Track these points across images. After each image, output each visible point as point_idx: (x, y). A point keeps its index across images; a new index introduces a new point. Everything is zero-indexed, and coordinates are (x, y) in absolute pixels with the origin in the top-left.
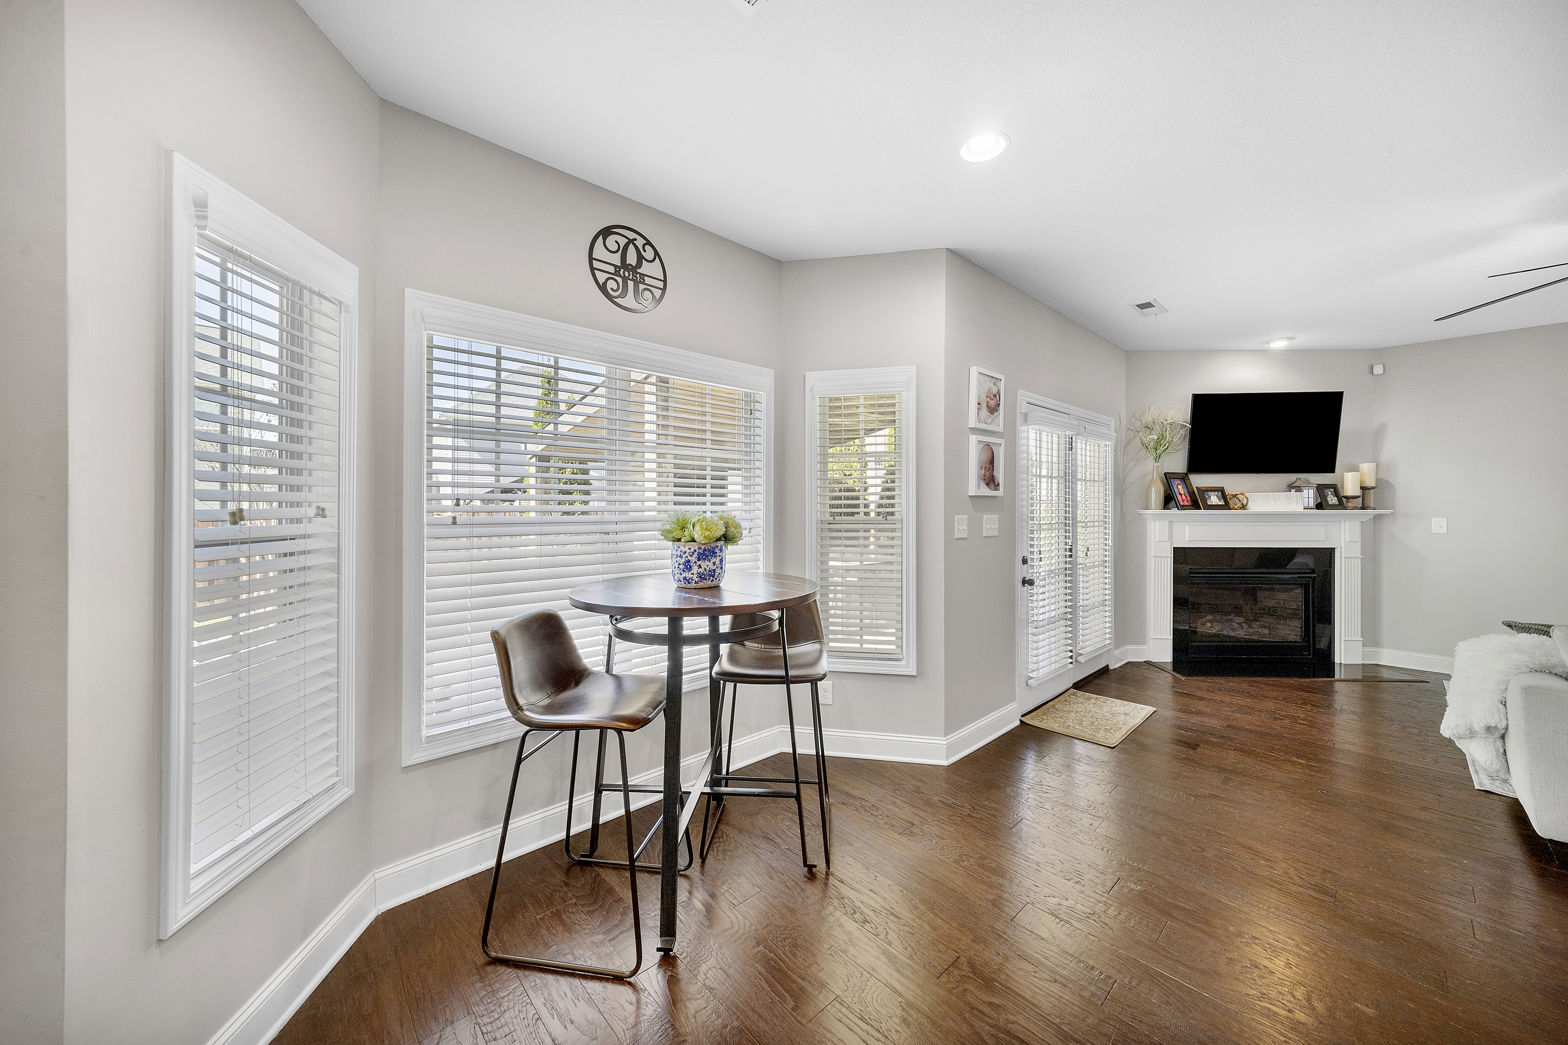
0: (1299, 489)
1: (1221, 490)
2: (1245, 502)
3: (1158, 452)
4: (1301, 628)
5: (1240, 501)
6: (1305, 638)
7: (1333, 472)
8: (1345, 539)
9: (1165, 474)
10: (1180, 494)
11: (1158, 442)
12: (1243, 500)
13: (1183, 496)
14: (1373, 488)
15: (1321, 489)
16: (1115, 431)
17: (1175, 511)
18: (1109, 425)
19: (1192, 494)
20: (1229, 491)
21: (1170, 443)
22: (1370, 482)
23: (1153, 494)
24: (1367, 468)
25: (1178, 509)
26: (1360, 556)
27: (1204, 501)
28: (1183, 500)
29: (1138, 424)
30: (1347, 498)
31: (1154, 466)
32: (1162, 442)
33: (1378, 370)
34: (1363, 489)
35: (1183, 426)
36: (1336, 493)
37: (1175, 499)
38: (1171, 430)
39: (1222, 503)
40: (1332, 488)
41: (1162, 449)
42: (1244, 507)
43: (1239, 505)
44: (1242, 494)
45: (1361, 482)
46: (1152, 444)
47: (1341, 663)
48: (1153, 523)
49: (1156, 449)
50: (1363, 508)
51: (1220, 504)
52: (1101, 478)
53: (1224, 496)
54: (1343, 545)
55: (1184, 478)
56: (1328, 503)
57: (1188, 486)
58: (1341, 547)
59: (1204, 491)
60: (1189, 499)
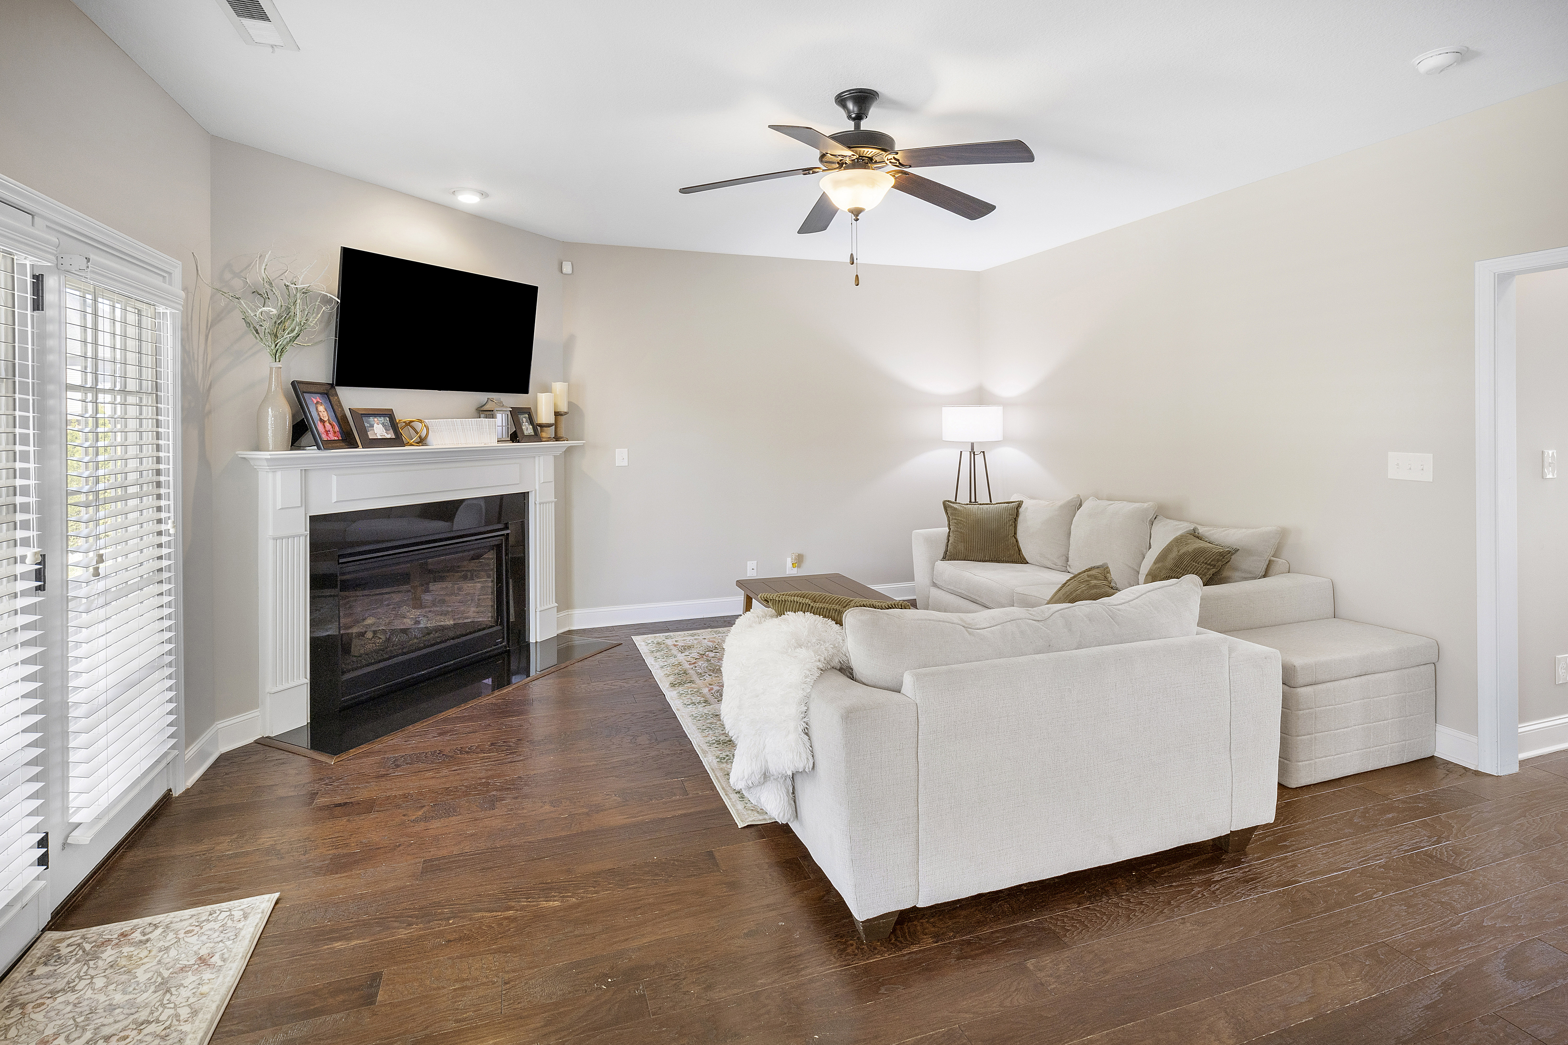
0: (490, 414)
1: (388, 414)
2: (423, 435)
3: (281, 341)
4: (492, 606)
5: (417, 433)
6: (498, 619)
7: (526, 392)
8: (539, 481)
9: (293, 383)
10: (322, 421)
11: (280, 322)
12: (422, 430)
13: (327, 424)
14: (566, 413)
15: (515, 413)
16: (185, 289)
17: (311, 452)
18: (170, 274)
19: (342, 420)
20: (401, 416)
21: (302, 327)
22: (563, 408)
23: (270, 420)
24: (559, 387)
25: (319, 448)
26: (553, 499)
27: (363, 432)
28: (327, 432)
29: (237, 283)
30: (541, 426)
31: (271, 369)
32: (287, 324)
33: (567, 268)
34: (557, 414)
35: (326, 300)
36: (531, 421)
37: (311, 428)
38: (304, 300)
39: (390, 435)
40: (524, 413)
41: (287, 337)
42: (422, 441)
43: (416, 438)
44: (420, 421)
45: (555, 405)
46: (267, 325)
47: (536, 642)
48: (270, 475)
49: (276, 336)
50: (557, 438)
51: (389, 436)
52: (148, 386)
53: (394, 425)
54: (537, 488)
55: (327, 392)
56: (523, 433)
57: (336, 407)
58: (536, 490)
59: (362, 416)
60: (337, 429)
